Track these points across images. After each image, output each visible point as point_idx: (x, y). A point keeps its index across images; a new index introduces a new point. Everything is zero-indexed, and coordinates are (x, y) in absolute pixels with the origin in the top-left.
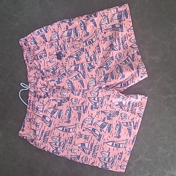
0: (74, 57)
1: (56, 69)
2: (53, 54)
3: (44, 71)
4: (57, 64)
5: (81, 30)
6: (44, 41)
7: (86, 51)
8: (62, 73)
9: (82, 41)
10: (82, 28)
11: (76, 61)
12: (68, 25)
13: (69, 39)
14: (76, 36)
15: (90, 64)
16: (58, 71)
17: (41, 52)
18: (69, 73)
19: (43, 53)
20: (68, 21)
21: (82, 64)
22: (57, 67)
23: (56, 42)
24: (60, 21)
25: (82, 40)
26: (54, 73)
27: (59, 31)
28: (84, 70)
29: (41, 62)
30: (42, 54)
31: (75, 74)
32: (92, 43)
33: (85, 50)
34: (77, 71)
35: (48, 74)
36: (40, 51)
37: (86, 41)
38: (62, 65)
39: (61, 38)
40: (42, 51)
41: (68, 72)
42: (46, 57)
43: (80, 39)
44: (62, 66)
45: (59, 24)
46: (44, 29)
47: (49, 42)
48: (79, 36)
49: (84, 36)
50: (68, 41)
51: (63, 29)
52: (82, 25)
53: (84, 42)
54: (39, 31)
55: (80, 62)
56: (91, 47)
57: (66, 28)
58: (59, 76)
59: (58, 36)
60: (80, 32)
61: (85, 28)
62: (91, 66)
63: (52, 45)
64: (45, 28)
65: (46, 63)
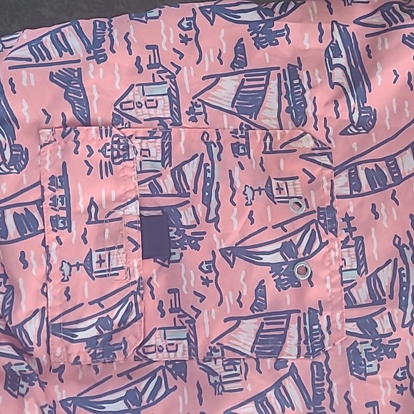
0: (266, 259)
1: (124, 324)
2: (120, 213)
3: (32, 328)
4: (134, 288)
5: (332, 85)
6: (70, 115)
7: (350, 230)
8: (164, 356)
9: (325, 160)
10: (338, 75)
11: (271, 286)
12: (249, 43)
13: (245, 130)
14: (290, 123)
15: (367, 325)
16: (134, 343)
17: (34, 195)
18: (218, 367)
19: (47, 202)
20: (254, 16)
21: (314, 314)
22: (128, 311)
23: (152, 135)
24: (197, 5)
25: (329, 155)
26: (104, 347)
27: (185, 70)
28: (321, 359)
29: (26, 265)
30: (39, 202)
31: (256, 383)
32: (390, 181)
33: (341, 225)
34: (270, 362)
35: (59, 351)
36: (25, 178)
37: (349, 167)
38: (167, 299)
39: (194, 120)
40: (46, 184)
41: (209, 357)
42: (63, 234)
43: (312, 144)
44: (166, 307)
45: (192, 23)
46: (80, 33)
47: (105, 129)
48: (309, 127)
49: (344, 133)
50: (235, 148)
51: (210, 58)
52: (338, 55)
53: (338, 171)
54: (47, 41)
55: (300, 297)
56: (382, 210)
57: (229, 56)
58: (136, 375)
59: (174, 99)
60: (319, 96)
61: (359, 79)
62: (376, 338)
63: (121, 152)
64: (87, 25)
65: (56, 275)
